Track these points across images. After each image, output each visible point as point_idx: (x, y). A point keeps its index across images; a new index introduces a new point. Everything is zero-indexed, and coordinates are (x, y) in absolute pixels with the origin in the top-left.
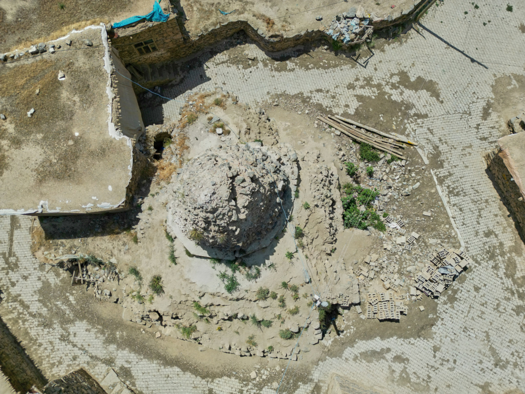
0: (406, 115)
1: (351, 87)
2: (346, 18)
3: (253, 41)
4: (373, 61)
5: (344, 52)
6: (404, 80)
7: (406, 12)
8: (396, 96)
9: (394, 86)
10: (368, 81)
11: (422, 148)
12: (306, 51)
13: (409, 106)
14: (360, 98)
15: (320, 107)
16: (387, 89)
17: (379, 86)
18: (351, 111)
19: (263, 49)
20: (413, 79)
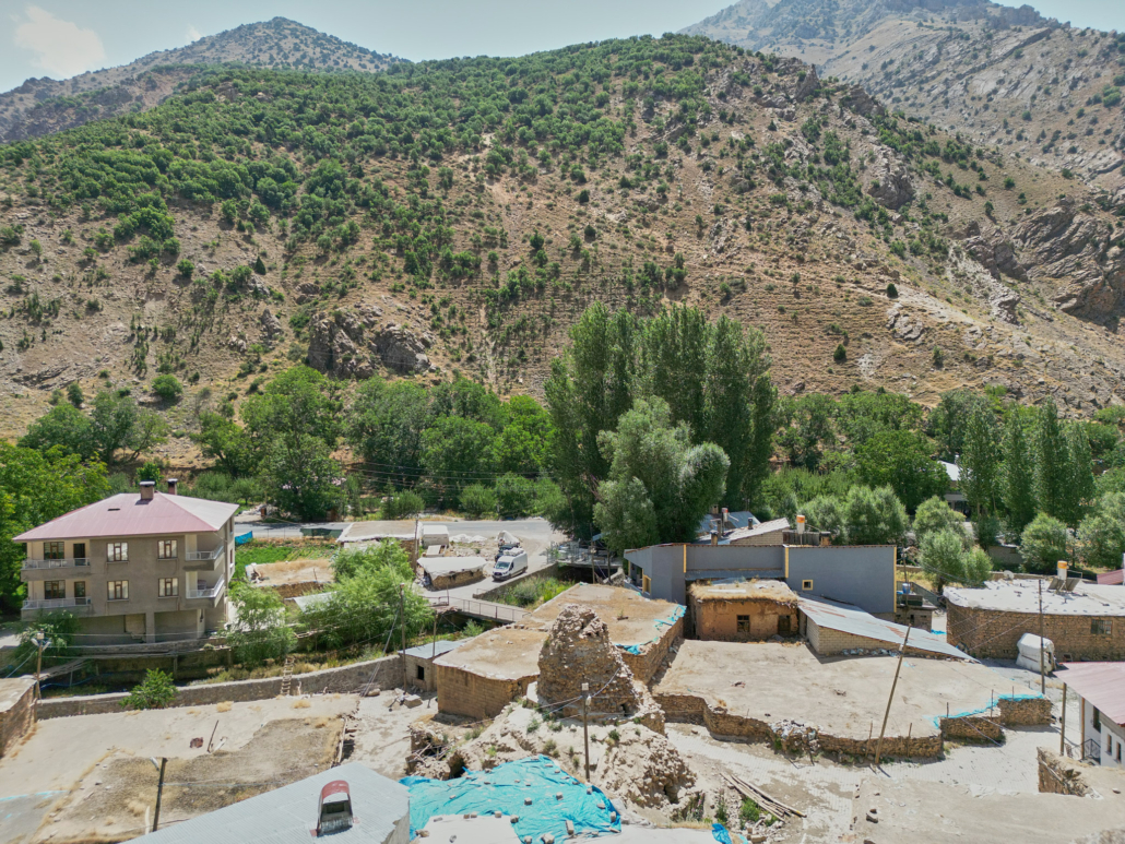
0: (814, 804)
1: (773, 773)
2: (793, 723)
3: (706, 725)
4: (808, 768)
5: (783, 752)
6: (834, 788)
7: (856, 738)
8: (815, 792)
9: (818, 787)
10: (793, 777)
11: (810, 822)
12: (748, 743)
13: (822, 801)
14: (773, 780)
15: (729, 772)
16: (810, 786)
17: (803, 782)
18: (759, 784)
19: (709, 730)
20: (842, 790)
